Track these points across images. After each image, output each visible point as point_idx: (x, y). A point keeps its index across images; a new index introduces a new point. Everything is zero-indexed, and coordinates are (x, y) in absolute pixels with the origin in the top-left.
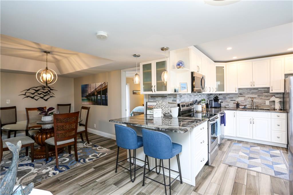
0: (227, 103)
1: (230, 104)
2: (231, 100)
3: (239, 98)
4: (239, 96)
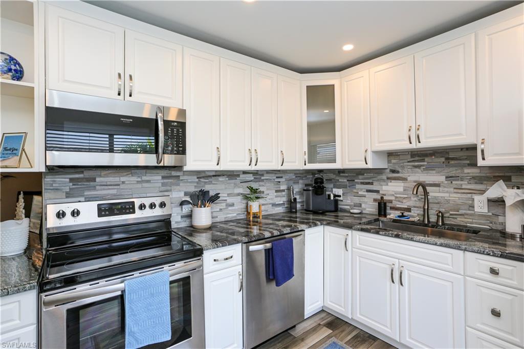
0: (357, 200)
1: (366, 203)
2: (368, 191)
3: (390, 184)
4: (388, 178)
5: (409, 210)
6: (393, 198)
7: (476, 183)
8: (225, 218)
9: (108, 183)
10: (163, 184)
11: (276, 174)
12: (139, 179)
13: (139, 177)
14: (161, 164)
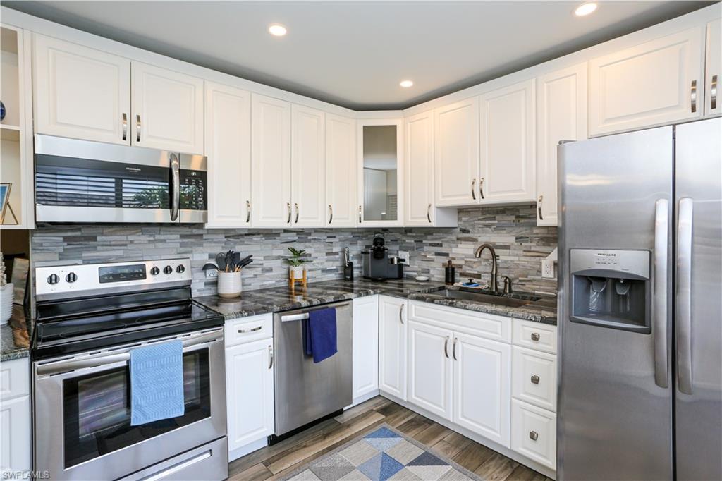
0: (425, 265)
1: (434, 268)
2: (438, 254)
3: (459, 245)
5: (478, 276)
6: (462, 262)
7: (544, 245)
8: (261, 286)
9: (113, 243)
10: (182, 245)
11: (327, 232)
12: (152, 239)
13: (151, 235)
14: (177, 221)
